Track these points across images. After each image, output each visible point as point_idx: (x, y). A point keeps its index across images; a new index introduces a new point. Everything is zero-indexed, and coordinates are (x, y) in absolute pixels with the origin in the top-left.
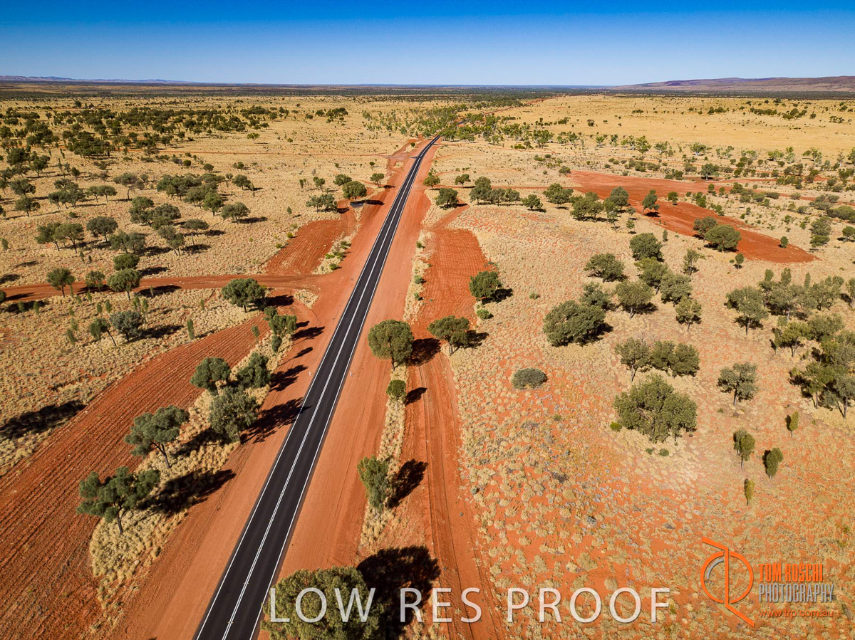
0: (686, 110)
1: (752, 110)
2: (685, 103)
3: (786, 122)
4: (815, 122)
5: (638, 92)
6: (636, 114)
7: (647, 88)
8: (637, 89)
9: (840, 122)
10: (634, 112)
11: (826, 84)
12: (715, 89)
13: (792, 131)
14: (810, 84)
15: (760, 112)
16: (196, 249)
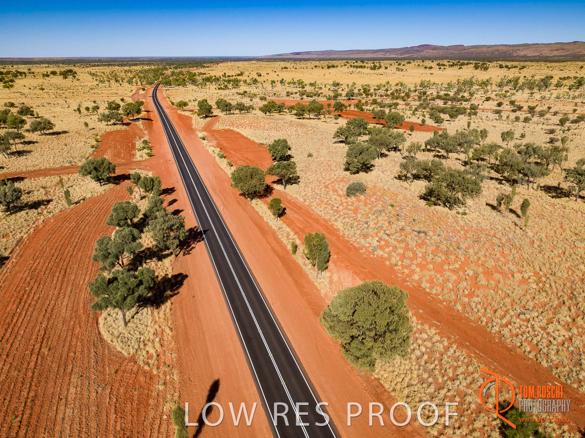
0: (313, 67)
1: (351, 66)
2: (310, 64)
3: (373, 71)
4: (388, 71)
5: (276, 59)
6: (284, 70)
7: (281, 57)
8: (275, 57)
9: (402, 71)
10: (282, 68)
11: (383, 53)
12: (322, 57)
13: (379, 76)
14: (374, 53)
15: (357, 67)
16: (20, 153)
